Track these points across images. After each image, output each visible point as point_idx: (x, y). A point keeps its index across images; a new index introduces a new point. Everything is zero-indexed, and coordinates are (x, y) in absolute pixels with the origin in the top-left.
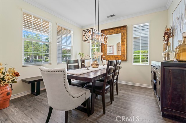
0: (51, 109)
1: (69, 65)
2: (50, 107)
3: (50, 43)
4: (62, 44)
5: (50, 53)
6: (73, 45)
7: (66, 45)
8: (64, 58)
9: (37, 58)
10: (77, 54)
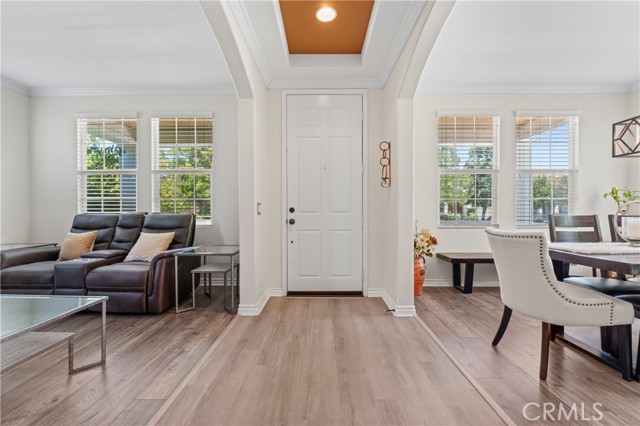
0: (508, 312)
1: (557, 229)
2: (506, 307)
3: (496, 171)
4: (533, 168)
5: (496, 198)
6: (577, 164)
7: (548, 168)
8: (541, 211)
9: (446, 211)
10: (596, 196)
